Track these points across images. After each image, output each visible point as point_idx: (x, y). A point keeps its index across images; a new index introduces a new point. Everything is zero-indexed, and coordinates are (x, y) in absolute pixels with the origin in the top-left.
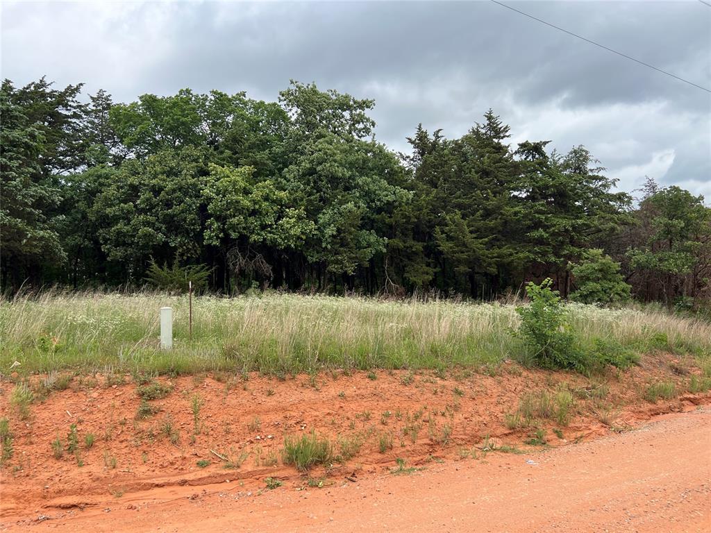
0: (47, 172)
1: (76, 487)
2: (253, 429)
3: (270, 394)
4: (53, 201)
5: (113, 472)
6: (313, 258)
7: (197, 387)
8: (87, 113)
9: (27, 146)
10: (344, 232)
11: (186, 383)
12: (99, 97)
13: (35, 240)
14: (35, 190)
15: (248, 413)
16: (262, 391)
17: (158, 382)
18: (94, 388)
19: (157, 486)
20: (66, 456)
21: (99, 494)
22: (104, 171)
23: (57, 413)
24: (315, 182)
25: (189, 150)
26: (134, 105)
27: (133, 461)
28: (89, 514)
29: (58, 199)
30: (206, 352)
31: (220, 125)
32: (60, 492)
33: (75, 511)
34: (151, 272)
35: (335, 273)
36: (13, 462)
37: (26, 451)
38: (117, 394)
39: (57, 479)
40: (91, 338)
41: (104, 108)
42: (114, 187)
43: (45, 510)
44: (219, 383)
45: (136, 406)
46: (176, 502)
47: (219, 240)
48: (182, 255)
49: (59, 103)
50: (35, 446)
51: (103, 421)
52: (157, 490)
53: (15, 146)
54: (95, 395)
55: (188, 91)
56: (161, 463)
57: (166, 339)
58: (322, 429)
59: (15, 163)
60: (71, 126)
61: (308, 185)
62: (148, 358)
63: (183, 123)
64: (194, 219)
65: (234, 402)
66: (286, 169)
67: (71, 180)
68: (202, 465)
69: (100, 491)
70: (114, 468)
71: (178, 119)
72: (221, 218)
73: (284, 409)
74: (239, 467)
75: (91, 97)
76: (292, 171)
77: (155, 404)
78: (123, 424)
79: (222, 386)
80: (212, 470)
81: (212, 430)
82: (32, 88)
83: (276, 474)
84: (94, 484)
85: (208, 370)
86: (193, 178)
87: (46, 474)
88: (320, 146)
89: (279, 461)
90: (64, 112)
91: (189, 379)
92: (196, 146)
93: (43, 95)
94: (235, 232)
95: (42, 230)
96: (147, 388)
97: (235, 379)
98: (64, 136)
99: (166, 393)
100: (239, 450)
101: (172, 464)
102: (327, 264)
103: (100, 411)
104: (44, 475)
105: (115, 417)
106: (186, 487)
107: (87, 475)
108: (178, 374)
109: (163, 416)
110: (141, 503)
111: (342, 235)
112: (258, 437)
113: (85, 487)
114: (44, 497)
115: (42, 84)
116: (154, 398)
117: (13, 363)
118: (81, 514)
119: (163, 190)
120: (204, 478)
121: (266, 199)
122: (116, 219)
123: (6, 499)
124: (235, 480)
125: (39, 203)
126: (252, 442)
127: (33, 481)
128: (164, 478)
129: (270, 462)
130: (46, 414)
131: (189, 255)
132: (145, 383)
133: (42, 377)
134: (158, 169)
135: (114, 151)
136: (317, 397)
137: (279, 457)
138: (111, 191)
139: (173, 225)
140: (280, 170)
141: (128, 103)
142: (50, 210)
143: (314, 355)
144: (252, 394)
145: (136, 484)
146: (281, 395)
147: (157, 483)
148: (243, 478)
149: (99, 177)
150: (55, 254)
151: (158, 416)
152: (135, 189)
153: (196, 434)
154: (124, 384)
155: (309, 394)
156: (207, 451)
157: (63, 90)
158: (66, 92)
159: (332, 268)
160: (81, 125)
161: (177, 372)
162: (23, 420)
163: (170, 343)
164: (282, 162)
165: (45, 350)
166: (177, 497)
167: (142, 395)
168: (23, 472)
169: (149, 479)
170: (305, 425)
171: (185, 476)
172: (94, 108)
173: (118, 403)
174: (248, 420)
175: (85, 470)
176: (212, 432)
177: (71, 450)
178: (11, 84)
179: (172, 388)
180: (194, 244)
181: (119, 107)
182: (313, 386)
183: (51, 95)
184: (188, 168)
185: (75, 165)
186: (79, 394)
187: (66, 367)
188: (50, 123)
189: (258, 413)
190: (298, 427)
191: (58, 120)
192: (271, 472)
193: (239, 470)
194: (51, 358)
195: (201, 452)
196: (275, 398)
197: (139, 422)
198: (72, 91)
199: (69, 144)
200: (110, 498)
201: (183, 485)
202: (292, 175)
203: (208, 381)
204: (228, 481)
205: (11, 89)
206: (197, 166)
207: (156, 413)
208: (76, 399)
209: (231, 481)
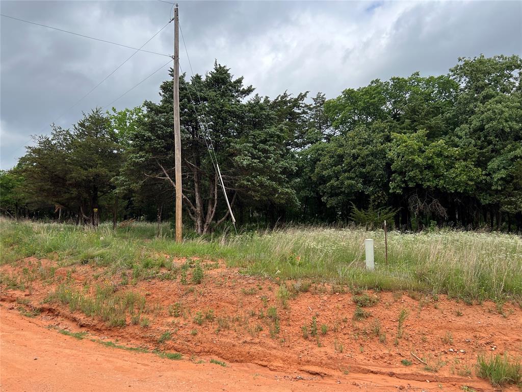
0: (288, 150)
1: (318, 361)
2: (446, 342)
3: (459, 315)
4: (292, 169)
5: (341, 355)
6: (485, 200)
7: (396, 301)
8: (310, 109)
9: (279, 137)
10: (517, 179)
11: (388, 297)
12: (318, 98)
13: (283, 194)
14: (283, 163)
15: (441, 328)
16: (451, 311)
17: (368, 294)
18: (324, 293)
19: (372, 372)
20: (310, 338)
21: (332, 369)
22: (320, 146)
23: (303, 307)
24: (485, 137)
25: (378, 124)
26: (339, 99)
27: (354, 350)
28: (327, 382)
29: (295, 169)
30: (400, 275)
31: (400, 102)
32: (308, 362)
33: (318, 377)
34: (354, 213)
35: (508, 213)
36: (280, 336)
37: (286, 329)
38: (340, 299)
39: (306, 352)
40: (319, 258)
41: (321, 105)
42: (327, 156)
43: (299, 372)
44: (414, 301)
45: (353, 310)
46: (388, 388)
47: (401, 190)
48: (374, 201)
49: (294, 106)
50: (292, 327)
51: (332, 317)
52: (371, 375)
53: (272, 137)
54: (325, 298)
55: (377, 81)
56: (374, 355)
57: (370, 262)
58: (513, 353)
59: (272, 148)
60: (301, 119)
61: (479, 139)
62: (358, 276)
63: (372, 104)
64: (382, 174)
65: (427, 317)
66: (457, 129)
67: (301, 155)
68: (405, 364)
69: (333, 367)
70: (341, 352)
71: (368, 102)
72: (402, 173)
73: (473, 330)
74: (436, 371)
75: (313, 99)
76: (463, 130)
77: (366, 310)
78: (345, 321)
79: (416, 303)
80: (413, 369)
81: (411, 337)
82: (279, 99)
83: (471, 385)
84: (329, 361)
85: (404, 289)
86: (382, 144)
87: (299, 348)
88: (489, 107)
89: (472, 373)
90: (297, 111)
91: (390, 294)
92: (383, 120)
93: (285, 103)
94: (412, 182)
95: (286, 188)
96: (360, 298)
97: (427, 299)
98: (298, 126)
99: (373, 303)
100: (435, 357)
101: (382, 357)
102: (500, 205)
103: (329, 310)
104: (298, 349)
105: (340, 316)
106: (394, 379)
107: (324, 353)
108: (381, 290)
109: (373, 320)
110: (362, 382)
111: (515, 181)
112: (451, 350)
113: (323, 362)
114: (299, 364)
115: (285, 96)
116: (365, 306)
117: (276, 271)
118: (322, 381)
119: (360, 156)
120: (408, 374)
121: (440, 155)
122: (330, 178)
123: (277, 360)
124: (434, 381)
125: (285, 171)
126: (446, 353)
127: (292, 351)
128: (377, 368)
129: (465, 373)
130: (296, 307)
131: (379, 201)
132: (358, 294)
133: (293, 282)
134: (357, 141)
135: (327, 132)
136: (505, 323)
137: (472, 370)
138: (326, 160)
139: (367, 179)
140: (453, 130)
141: (335, 98)
142: (290, 175)
143: (499, 286)
144: (442, 313)
145: (358, 367)
146: (469, 317)
147: (372, 370)
148: (441, 382)
149: (318, 150)
150: (293, 203)
151: (369, 319)
152: (341, 157)
153: (399, 338)
154: (343, 292)
155: (496, 320)
156: (408, 353)
157: (297, 97)
158: (298, 98)
159: (505, 208)
160: (307, 117)
161: (380, 288)
162: (284, 309)
163: (373, 266)
164: (454, 123)
165: (293, 264)
166: (388, 384)
167: (356, 302)
168: (287, 344)
169: (365, 365)
170: (495, 347)
171: (393, 369)
172: (315, 105)
173: (341, 306)
174: (441, 334)
175: (322, 349)
176: (411, 339)
177: (313, 334)
178: (269, 99)
179: (378, 300)
180: (383, 192)
181: (329, 102)
182: (500, 313)
183: (290, 101)
184: (378, 137)
185: (304, 144)
186: (316, 296)
187: (306, 277)
188: (289, 119)
189: (450, 329)
190: (488, 347)
191: (293, 116)
192: (466, 381)
193: (437, 374)
194: (297, 270)
195: (404, 353)
196: (464, 318)
197: (356, 322)
198: (302, 97)
199: (300, 131)
200: (340, 374)
201: (392, 376)
202: (464, 132)
203: (404, 297)
204: (428, 382)
205: (269, 101)
206: (384, 135)
207: (367, 317)
208: (313, 299)
209: (430, 382)
